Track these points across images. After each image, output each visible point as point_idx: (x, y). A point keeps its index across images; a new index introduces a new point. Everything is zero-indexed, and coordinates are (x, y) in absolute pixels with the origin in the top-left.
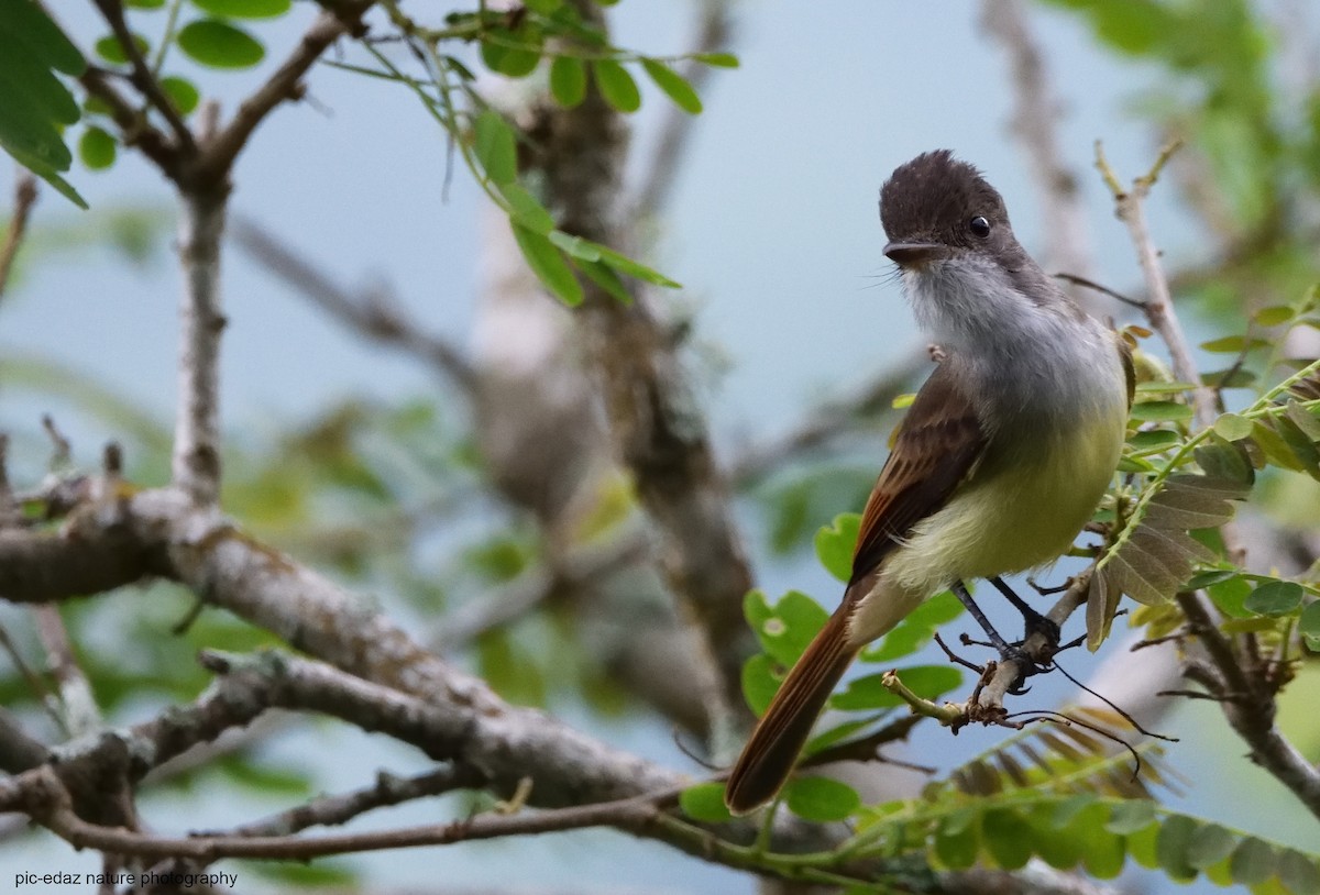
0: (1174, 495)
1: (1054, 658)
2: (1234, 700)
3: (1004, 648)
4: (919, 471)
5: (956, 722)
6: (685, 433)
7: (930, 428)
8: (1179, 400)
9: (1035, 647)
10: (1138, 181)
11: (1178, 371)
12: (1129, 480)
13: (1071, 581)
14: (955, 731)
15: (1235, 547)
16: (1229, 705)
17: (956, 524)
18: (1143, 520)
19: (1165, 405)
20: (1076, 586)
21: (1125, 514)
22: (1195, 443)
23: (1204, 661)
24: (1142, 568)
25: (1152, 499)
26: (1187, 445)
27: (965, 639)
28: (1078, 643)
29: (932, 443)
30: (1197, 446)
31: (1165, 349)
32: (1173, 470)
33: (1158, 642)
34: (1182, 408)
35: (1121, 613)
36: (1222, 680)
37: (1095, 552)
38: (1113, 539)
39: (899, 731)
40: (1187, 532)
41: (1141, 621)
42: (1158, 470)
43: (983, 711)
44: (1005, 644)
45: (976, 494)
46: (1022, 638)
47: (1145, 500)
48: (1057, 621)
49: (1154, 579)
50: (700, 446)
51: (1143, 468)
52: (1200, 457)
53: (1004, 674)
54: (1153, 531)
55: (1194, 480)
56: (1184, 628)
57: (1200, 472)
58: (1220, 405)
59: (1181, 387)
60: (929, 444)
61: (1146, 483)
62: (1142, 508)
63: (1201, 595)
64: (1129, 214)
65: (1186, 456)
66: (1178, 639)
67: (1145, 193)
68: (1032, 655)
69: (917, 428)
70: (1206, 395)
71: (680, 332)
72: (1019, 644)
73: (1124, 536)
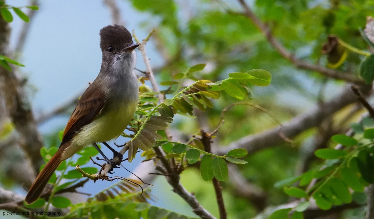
0: (153, 121)
1: (121, 163)
2: (169, 176)
3: (108, 160)
4: (85, 113)
5: (95, 179)
6: (26, 108)
7: (88, 102)
8: (154, 97)
9: (116, 160)
10: (144, 40)
11: (154, 89)
12: (141, 117)
13: (126, 144)
14: (95, 182)
15: (169, 135)
16: (167, 177)
17: (94, 127)
18: (144, 128)
19: (150, 98)
20: (127, 145)
21: (140, 126)
22: (158, 107)
23: (161, 165)
24: (143, 141)
25: (146, 122)
26: (156, 108)
27: (98, 159)
28: (127, 159)
29: (89, 106)
30: (159, 108)
31: (151, 84)
32: (152, 115)
33: (149, 160)
34: (155, 99)
35: (139, 151)
36: (166, 170)
37: (132, 136)
38: (136, 133)
39: (81, 184)
40: (156, 131)
41: (144, 155)
42: (148, 114)
43: (102, 176)
44: (108, 159)
45: (100, 119)
46: (112, 158)
47: (145, 123)
48: (122, 154)
49: (146, 144)
50: (29, 112)
51: (145, 114)
52: (159, 111)
53: (108, 167)
54: (147, 131)
55: (158, 117)
56: (156, 157)
57: (160, 115)
58: (165, 98)
59: (154, 93)
60: (88, 106)
61: (145, 118)
62: (144, 125)
63: (160, 148)
64: (141, 49)
65: (156, 110)
66: (154, 159)
67: (145, 44)
68: (115, 162)
69: (84, 102)
70: (161, 96)
71: (24, 82)
72: (112, 160)
73: (139, 132)
